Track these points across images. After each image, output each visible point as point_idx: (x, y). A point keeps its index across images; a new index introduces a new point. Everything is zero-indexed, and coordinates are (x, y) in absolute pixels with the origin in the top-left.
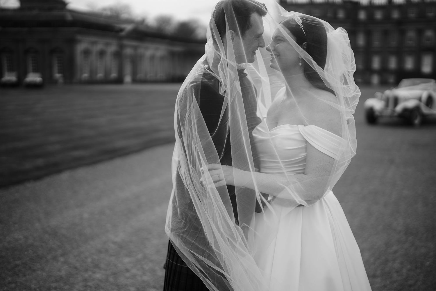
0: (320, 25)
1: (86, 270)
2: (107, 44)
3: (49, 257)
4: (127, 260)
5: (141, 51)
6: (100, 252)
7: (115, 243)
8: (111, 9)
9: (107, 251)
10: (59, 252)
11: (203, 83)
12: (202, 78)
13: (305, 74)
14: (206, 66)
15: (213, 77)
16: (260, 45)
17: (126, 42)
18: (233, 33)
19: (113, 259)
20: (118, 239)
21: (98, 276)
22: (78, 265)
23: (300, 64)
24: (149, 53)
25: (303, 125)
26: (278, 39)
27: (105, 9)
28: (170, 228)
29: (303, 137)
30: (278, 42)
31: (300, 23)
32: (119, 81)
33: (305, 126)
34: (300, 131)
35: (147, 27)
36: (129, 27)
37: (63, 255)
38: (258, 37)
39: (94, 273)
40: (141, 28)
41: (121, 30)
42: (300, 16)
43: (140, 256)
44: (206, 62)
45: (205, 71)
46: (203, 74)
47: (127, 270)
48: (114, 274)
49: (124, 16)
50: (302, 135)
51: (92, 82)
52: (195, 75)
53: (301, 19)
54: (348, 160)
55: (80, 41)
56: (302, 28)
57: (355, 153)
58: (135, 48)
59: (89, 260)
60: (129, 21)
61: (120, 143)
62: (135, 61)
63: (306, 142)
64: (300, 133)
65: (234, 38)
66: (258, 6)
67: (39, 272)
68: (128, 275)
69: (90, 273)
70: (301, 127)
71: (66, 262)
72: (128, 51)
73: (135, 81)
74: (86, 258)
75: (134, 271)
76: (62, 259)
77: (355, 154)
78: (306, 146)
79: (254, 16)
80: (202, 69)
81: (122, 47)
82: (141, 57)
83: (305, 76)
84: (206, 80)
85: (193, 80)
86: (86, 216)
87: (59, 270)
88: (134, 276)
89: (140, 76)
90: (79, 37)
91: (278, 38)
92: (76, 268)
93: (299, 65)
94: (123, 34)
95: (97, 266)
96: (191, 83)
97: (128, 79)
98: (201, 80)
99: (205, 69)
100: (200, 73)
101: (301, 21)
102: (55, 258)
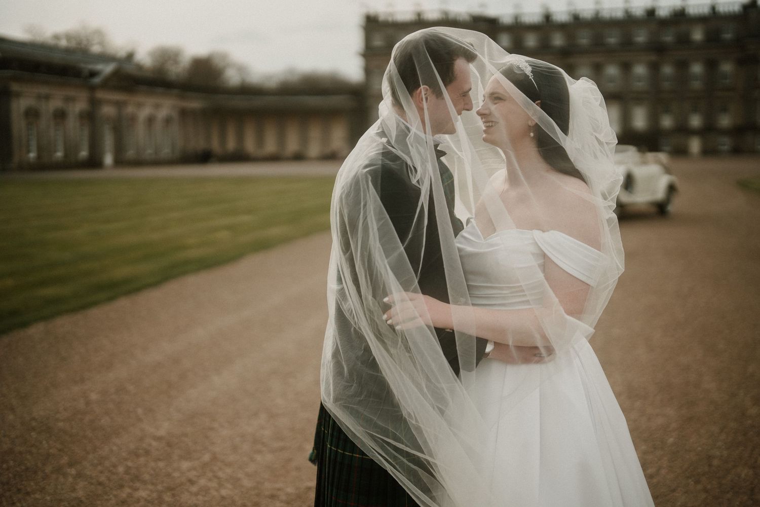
0: (556, 74)
1: (121, 487)
2: (69, 99)
3: (48, 469)
4: (185, 465)
5: (130, 109)
6: (135, 454)
7: (159, 439)
8: (68, 37)
9: (147, 452)
10: (65, 460)
11: (383, 166)
12: (382, 159)
13: (539, 151)
14: (384, 140)
15: (396, 158)
16: (466, 107)
17: (100, 95)
18: (427, 90)
19: (161, 464)
20: (162, 432)
21: (143, 494)
22: (102, 479)
23: (532, 134)
24: (144, 113)
25: (540, 230)
26: (496, 97)
27: (57, 37)
28: (332, 397)
29: (541, 249)
30: (496, 101)
31: (528, 71)
32: (94, 162)
33: (544, 231)
34: (536, 239)
35: (140, 67)
36: (108, 69)
37: (71, 465)
38: (464, 96)
39: (137, 489)
40: (129, 69)
41: (93, 74)
42: (527, 62)
43: (207, 457)
44: (383, 134)
45: (385, 148)
46: (383, 152)
47: (191, 482)
48: (170, 489)
49: (96, 49)
50: (538, 245)
51: (42, 166)
52: (371, 154)
53: (530, 65)
54: (612, 281)
55: (18, 95)
56: (532, 79)
57: (622, 269)
58: (119, 105)
59: (121, 469)
60: (105, 58)
61: (122, 272)
62: (120, 127)
63: (544, 256)
64: (536, 244)
65: (429, 97)
66: (464, 48)
67: (37, 496)
68: (194, 489)
69: (127, 490)
70: (537, 234)
71: (79, 475)
72: (108, 110)
73: (120, 162)
74: (115, 466)
75: (202, 482)
76: (73, 471)
77: (624, 270)
78: (544, 262)
79: (460, 64)
80: (378, 144)
81: (94, 103)
82: (133, 119)
83: (540, 153)
84: (388, 162)
85: (367, 162)
86: (94, 396)
87: (74, 490)
88: (205, 490)
89: (130, 154)
90: (15, 87)
91: (496, 95)
92: (100, 484)
93: (530, 136)
94: (97, 80)
95: (137, 478)
96: (366, 167)
97: (108, 159)
98: (380, 162)
99: (384, 145)
100: (377, 150)
101: (530, 69)
102: (59, 470)
